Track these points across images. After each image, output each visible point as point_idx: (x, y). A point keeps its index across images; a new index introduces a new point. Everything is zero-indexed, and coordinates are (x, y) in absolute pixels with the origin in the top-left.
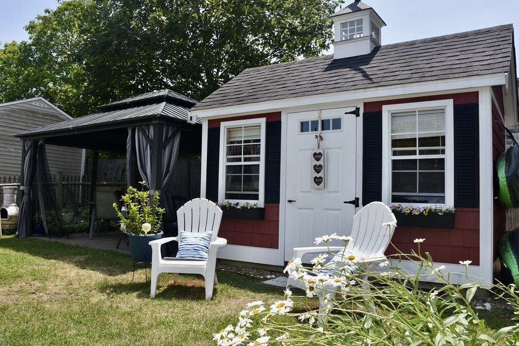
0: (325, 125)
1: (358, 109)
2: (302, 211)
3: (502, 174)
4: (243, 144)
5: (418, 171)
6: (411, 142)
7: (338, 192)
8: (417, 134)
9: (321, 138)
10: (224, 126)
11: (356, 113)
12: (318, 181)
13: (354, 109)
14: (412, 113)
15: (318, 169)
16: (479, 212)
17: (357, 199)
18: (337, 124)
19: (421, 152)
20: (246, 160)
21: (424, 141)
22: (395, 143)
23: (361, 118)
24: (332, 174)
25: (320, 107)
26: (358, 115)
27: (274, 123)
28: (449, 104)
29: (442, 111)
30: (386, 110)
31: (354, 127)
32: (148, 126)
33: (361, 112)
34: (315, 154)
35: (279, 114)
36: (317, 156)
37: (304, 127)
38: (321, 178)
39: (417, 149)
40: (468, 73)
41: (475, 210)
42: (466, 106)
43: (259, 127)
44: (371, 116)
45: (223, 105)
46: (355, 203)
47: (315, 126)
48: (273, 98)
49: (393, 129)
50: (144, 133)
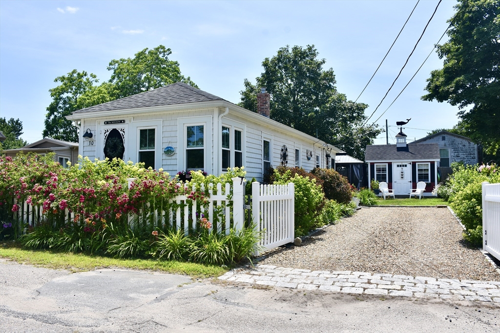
0: (403, 166)
2: (398, 184)
3: (439, 176)
4: (381, 169)
5: (423, 176)
6: (422, 170)
7: (406, 180)
8: (423, 168)
11: (410, 164)
12: (402, 178)
14: (422, 165)
15: (402, 175)
18: (406, 166)
19: (424, 172)
20: (382, 173)
21: (424, 170)
22: (419, 170)
24: (405, 176)
25: (402, 162)
27: (390, 165)
28: (429, 163)
29: (428, 165)
30: (417, 164)
31: (410, 167)
35: (391, 163)
36: (402, 172)
37: (398, 166)
40: (433, 158)
41: (434, 182)
42: (433, 164)
43: (386, 165)
44: (414, 165)
45: (375, 159)
46: (411, 182)
47: (401, 166)
48: (390, 159)
49: (418, 167)
50: (356, 166)
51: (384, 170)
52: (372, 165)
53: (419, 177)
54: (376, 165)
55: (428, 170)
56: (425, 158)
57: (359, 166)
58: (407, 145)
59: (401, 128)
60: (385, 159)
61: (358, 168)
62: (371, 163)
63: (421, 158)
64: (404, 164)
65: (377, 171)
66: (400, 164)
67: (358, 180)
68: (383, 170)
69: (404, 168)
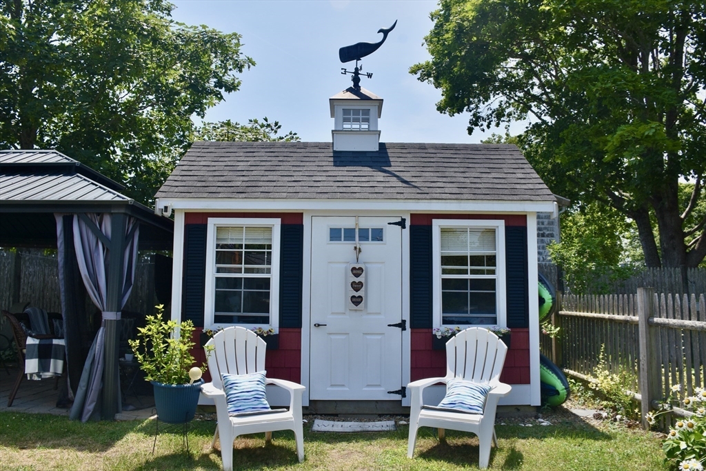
0: (364, 235)
1: (404, 220)
2: (333, 337)
4: (244, 250)
5: (469, 291)
6: (461, 260)
7: (380, 313)
8: (469, 252)
9: (360, 251)
10: (212, 223)
11: (402, 224)
12: (357, 301)
13: (399, 220)
14: (464, 231)
15: (357, 286)
16: (528, 332)
17: (404, 322)
18: (378, 235)
19: (473, 272)
20: (247, 271)
21: (477, 260)
22: (446, 260)
23: (407, 231)
24: (373, 293)
25: (357, 214)
26: (404, 227)
27: (293, 228)
28: (500, 225)
29: (493, 232)
30: (437, 224)
31: (398, 242)
32: (101, 215)
33: (408, 223)
34: (353, 269)
35: (299, 216)
36: (357, 272)
37: (335, 234)
38: (360, 297)
39: (469, 267)
41: (525, 330)
42: (516, 228)
43: (269, 229)
44: (420, 229)
45: (213, 194)
46: (402, 325)
47: (349, 234)
48: (295, 195)
49: (442, 247)
50: (91, 225)
51: (258, 255)
52: (196, 225)
53: (445, 297)
54: (219, 229)
55: (492, 260)
56: (476, 196)
57: (107, 226)
58: (382, 146)
59: (357, 72)
60: (267, 195)
61: (99, 234)
62: (189, 216)
63: (457, 197)
64: (369, 223)
65: (220, 258)
66: (347, 223)
67: (98, 314)
68: (251, 259)
69: (369, 247)
